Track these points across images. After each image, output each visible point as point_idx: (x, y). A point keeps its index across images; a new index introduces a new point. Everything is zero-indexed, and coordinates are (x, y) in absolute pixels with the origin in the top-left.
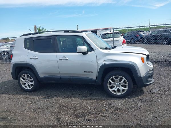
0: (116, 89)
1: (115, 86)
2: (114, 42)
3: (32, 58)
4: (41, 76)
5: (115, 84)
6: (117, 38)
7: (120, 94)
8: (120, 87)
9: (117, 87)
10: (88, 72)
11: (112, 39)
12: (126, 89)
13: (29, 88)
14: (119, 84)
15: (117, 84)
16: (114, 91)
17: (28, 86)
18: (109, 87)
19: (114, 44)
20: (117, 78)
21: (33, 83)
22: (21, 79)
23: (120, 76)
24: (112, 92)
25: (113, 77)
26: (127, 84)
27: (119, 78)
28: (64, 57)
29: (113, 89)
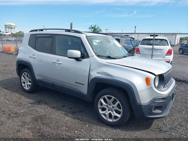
0: (107, 112)
1: (107, 109)
2: (152, 51)
3: (31, 56)
4: (38, 78)
5: (107, 106)
6: (158, 46)
7: (111, 121)
8: (112, 111)
9: (109, 110)
10: (79, 83)
11: (151, 47)
12: (119, 116)
13: (27, 89)
14: (111, 106)
15: (109, 106)
16: (105, 115)
17: (26, 86)
18: (99, 108)
19: (152, 53)
20: (110, 98)
21: (30, 84)
22: (22, 77)
23: (113, 97)
24: (103, 116)
25: (106, 97)
26: (121, 110)
27: (112, 100)
28: (58, 60)
29: (104, 112)
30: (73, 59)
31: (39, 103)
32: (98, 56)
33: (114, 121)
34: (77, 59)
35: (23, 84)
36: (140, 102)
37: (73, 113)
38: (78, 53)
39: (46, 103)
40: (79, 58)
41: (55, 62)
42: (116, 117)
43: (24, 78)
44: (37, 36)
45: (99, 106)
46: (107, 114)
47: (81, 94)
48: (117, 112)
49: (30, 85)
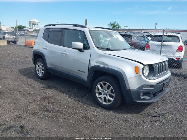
0: (103, 96)
1: (103, 94)
3: (44, 47)
4: (49, 66)
5: (103, 91)
7: (106, 104)
8: (107, 95)
9: (104, 95)
10: (81, 71)
12: (112, 99)
13: (41, 76)
14: (106, 91)
15: (104, 91)
16: (100, 98)
17: (40, 74)
18: (97, 92)
19: (161, 49)
20: (105, 84)
21: (43, 71)
22: (37, 66)
23: (107, 83)
24: (99, 99)
25: (102, 83)
26: (114, 95)
27: (107, 85)
28: (65, 51)
29: (100, 96)
30: (77, 50)
31: (49, 87)
32: (98, 48)
33: (108, 104)
34: (80, 50)
35: (37, 72)
36: (129, 88)
37: (76, 96)
38: (80, 45)
39: (55, 88)
40: (81, 49)
41: (63, 52)
42: (109, 101)
43: (39, 67)
44: (50, 30)
45: (96, 91)
46: (102, 97)
47: (82, 80)
48: (110, 96)
49: (43, 73)
